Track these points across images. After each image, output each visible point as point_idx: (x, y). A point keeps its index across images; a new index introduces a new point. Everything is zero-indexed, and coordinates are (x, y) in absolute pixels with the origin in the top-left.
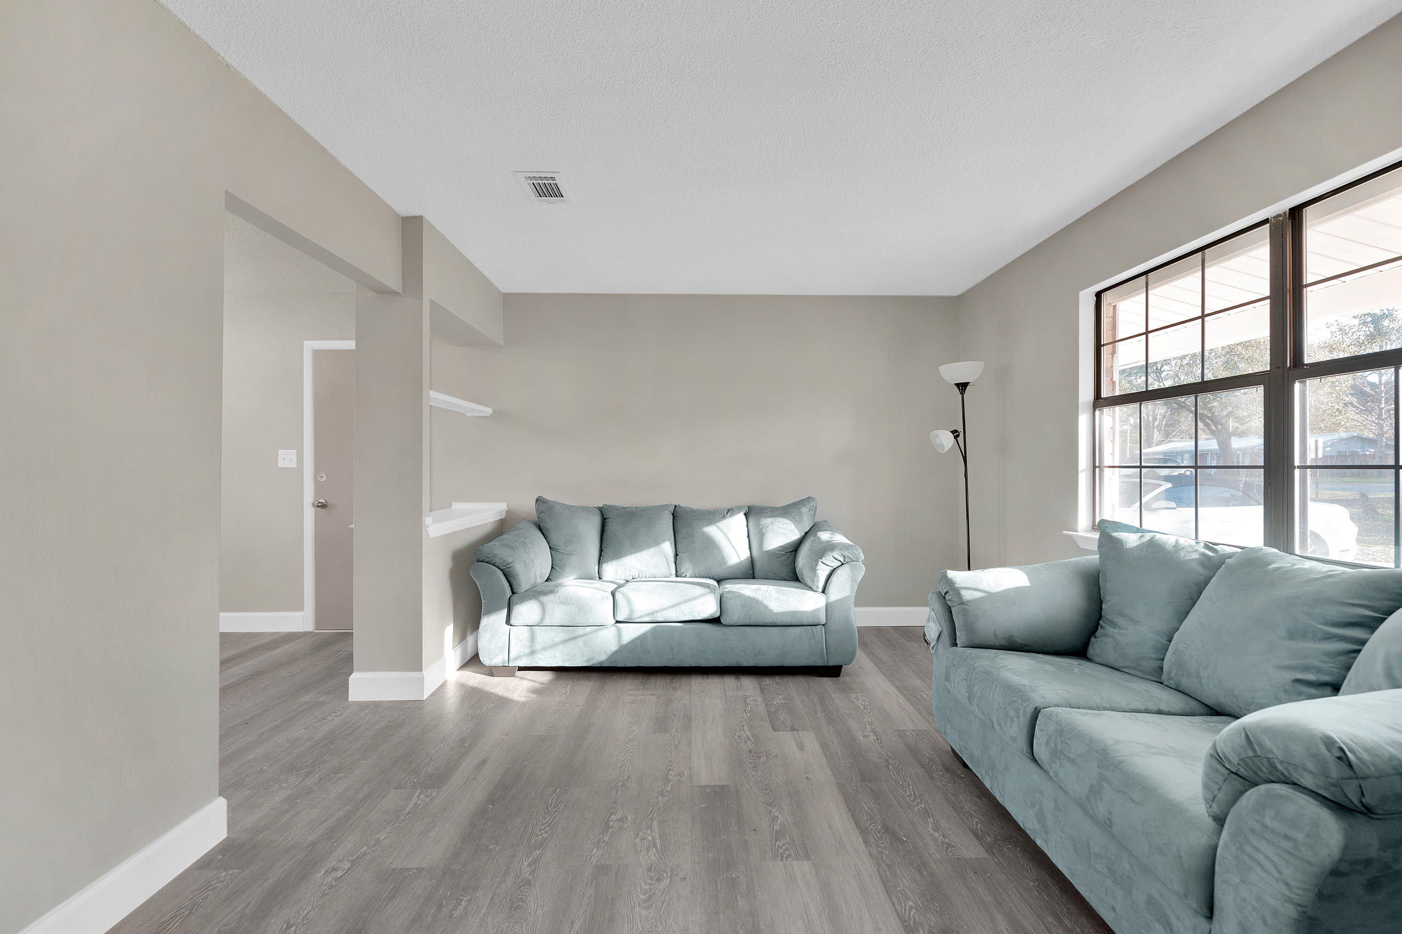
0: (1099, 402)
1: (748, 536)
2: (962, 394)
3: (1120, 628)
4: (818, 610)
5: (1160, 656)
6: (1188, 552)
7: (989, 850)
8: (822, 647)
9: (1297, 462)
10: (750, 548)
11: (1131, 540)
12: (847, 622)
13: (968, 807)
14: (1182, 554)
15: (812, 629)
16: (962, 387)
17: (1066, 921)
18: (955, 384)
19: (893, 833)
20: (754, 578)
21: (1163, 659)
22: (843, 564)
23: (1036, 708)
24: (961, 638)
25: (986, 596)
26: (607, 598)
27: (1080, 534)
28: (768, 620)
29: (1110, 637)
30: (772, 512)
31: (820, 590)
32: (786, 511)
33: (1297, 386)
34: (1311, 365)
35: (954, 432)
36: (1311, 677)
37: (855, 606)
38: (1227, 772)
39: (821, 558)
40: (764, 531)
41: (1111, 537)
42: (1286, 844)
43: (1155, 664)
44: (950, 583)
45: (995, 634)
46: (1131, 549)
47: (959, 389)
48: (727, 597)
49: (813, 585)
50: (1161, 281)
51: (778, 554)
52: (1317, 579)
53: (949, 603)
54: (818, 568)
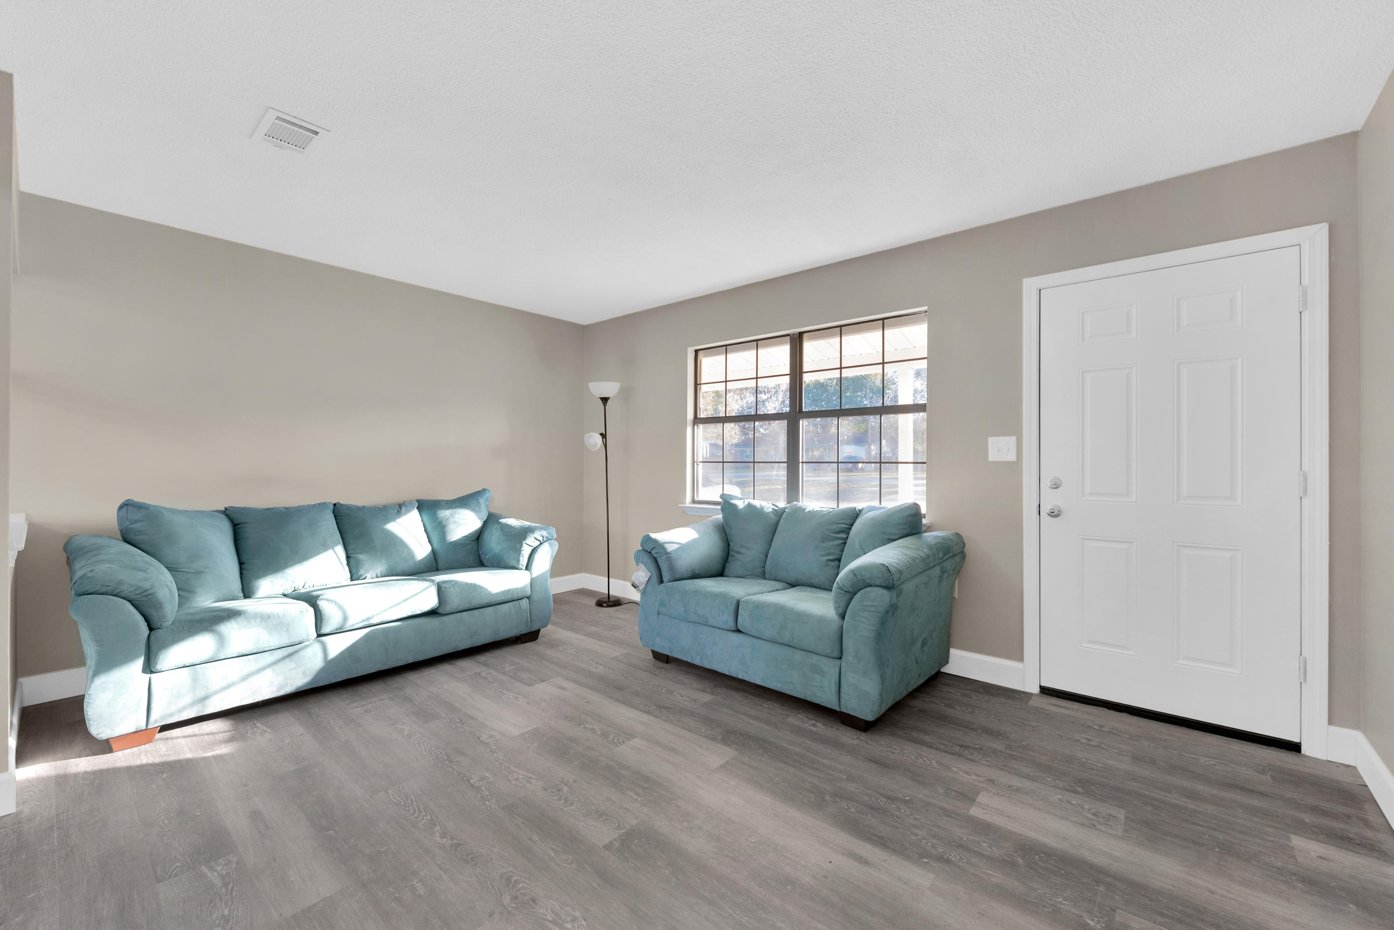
0: (697, 420)
1: (426, 531)
2: (605, 406)
3: (743, 554)
4: (525, 586)
5: (763, 565)
6: (767, 508)
7: (713, 694)
8: (527, 619)
9: (801, 461)
10: (430, 541)
11: (740, 504)
12: (546, 591)
13: (686, 681)
14: (765, 509)
15: (519, 603)
16: (605, 400)
17: (765, 705)
18: (600, 398)
19: (664, 707)
20: (437, 570)
21: (764, 567)
22: (541, 543)
23: (738, 600)
24: (666, 576)
25: (679, 547)
26: (307, 611)
27: (687, 505)
28: (486, 601)
29: (738, 560)
30: (449, 505)
31: (524, 568)
32: (463, 502)
33: (801, 421)
34: (806, 412)
35: (601, 434)
36: (831, 557)
37: (551, 577)
38: (844, 592)
39: (524, 539)
40: (444, 523)
41: (730, 503)
42: (872, 609)
43: (761, 570)
44: (655, 541)
45: (686, 570)
46: (741, 509)
47: (603, 402)
48: (445, 587)
49: (519, 564)
50: (733, 351)
51: (464, 544)
52: (826, 514)
53: (655, 555)
54: (523, 549)
